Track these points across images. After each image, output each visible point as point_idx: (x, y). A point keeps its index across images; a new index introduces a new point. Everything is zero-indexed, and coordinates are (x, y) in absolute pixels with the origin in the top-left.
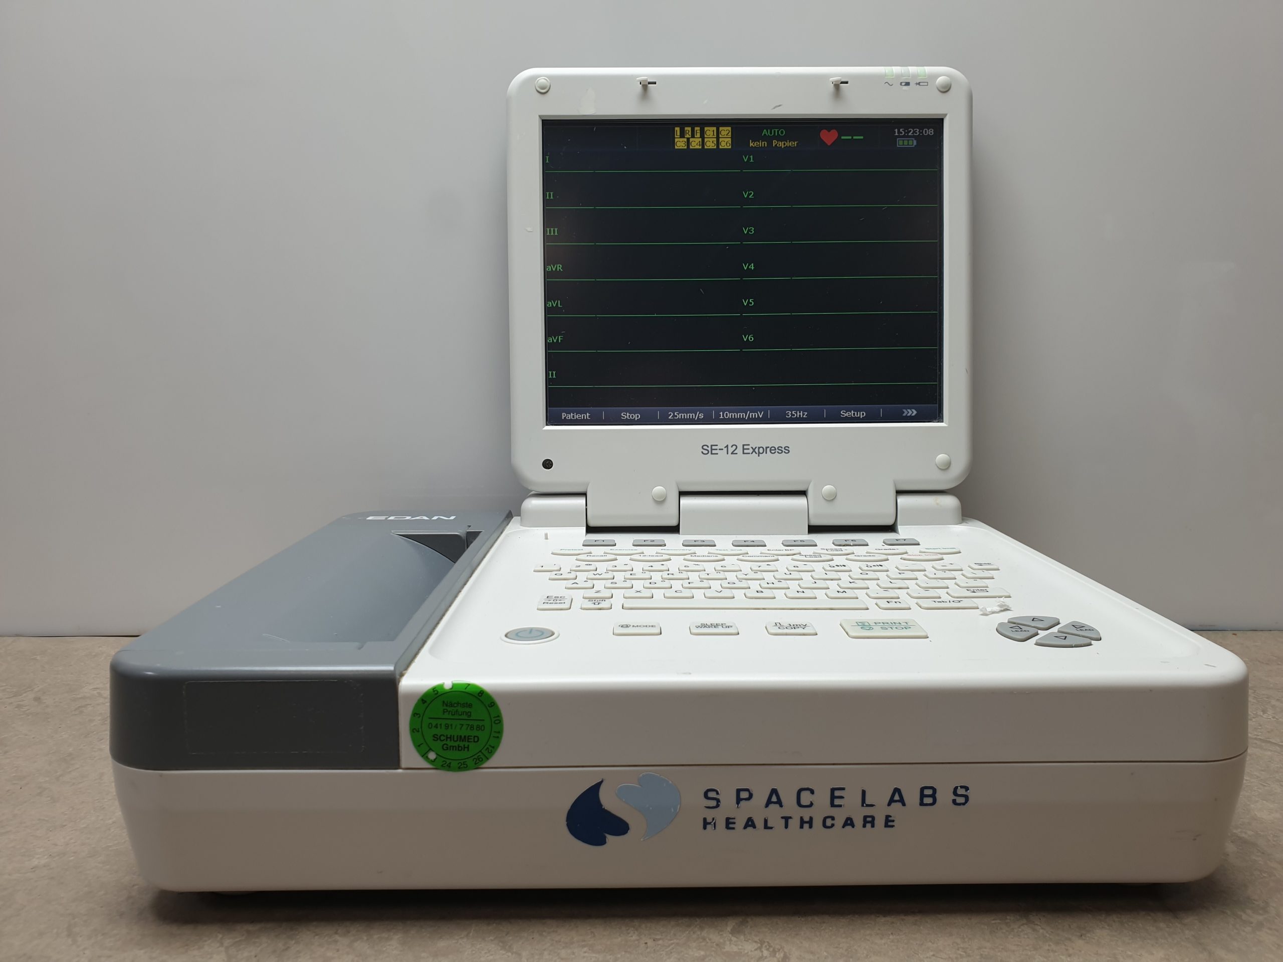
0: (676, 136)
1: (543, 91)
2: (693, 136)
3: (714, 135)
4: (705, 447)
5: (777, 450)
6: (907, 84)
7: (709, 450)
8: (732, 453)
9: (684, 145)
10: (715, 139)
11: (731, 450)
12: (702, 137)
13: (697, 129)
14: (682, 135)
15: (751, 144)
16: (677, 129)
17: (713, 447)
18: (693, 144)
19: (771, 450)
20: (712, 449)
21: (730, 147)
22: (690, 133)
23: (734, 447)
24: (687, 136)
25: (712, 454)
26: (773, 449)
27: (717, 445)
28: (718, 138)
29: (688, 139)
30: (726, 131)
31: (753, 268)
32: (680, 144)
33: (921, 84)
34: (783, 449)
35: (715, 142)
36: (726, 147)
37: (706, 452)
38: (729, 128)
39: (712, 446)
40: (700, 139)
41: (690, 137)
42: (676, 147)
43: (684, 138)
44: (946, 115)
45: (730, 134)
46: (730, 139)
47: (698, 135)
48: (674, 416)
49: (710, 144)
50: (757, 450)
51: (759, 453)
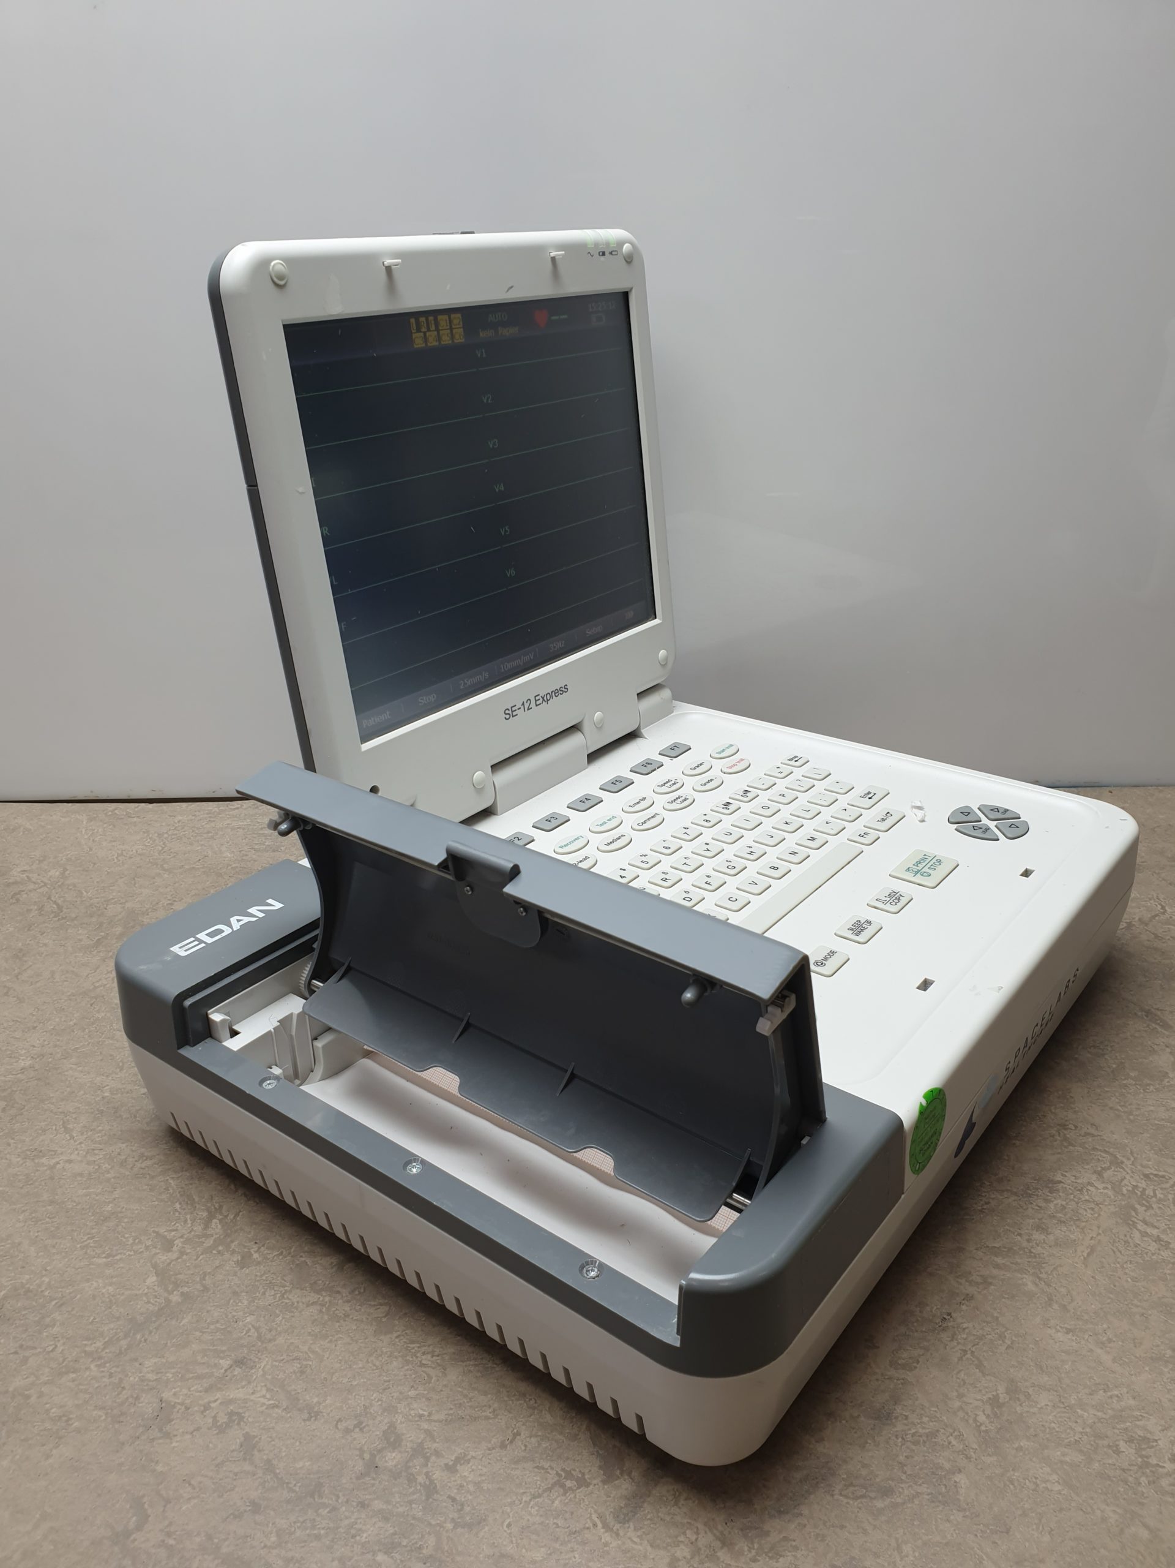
0: (413, 331)
1: (279, 283)
2: (429, 330)
3: (447, 326)
4: (507, 712)
5: (560, 692)
6: (604, 254)
7: (510, 713)
8: (528, 709)
9: (422, 342)
10: (449, 331)
11: (526, 706)
12: (437, 330)
13: (431, 318)
14: (419, 330)
15: (481, 335)
16: (413, 321)
17: (514, 709)
18: (431, 339)
19: (555, 693)
20: (512, 712)
21: (463, 340)
22: (425, 325)
23: (529, 701)
24: (424, 330)
25: (513, 716)
26: (556, 691)
27: (515, 706)
28: (451, 329)
29: (425, 333)
30: (457, 318)
31: (503, 489)
32: (418, 342)
33: (613, 253)
34: (563, 689)
35: (450, 335)
36: (460, 341)
37: (508, 716)
38: (459, 315)
39: (512, 708)
40: (436, 333)
41: (426, 330)
42: (416, 346)
43: (421, 332)
44: (631, 289)
45: (461, 323)
46: (462, 330)
47: (433, 328)
48: (465, 684)
49: (446, 340)
50: (545, 699)
51: (548, 700)
